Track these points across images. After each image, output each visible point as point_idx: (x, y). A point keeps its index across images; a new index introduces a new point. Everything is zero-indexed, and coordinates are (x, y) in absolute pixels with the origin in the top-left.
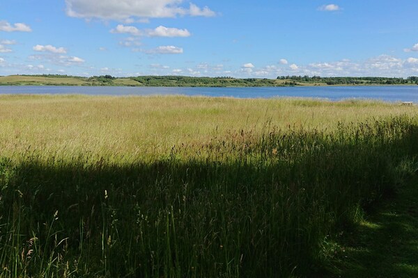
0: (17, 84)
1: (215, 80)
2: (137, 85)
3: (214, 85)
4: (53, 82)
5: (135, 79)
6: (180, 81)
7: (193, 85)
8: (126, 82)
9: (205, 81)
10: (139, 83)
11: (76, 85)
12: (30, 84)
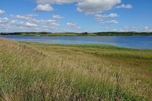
0: (56, 35)
1: (127, 33)
2: (96, 36)
3: (127, 35)
4: (67, 35)
5: (95, 33)
6: (113, 34)
7: (118, 35)
8: (92, 34)
9: (123, 34)
10: (97, 35)
11: (74, 36)
12: (60, 35)
